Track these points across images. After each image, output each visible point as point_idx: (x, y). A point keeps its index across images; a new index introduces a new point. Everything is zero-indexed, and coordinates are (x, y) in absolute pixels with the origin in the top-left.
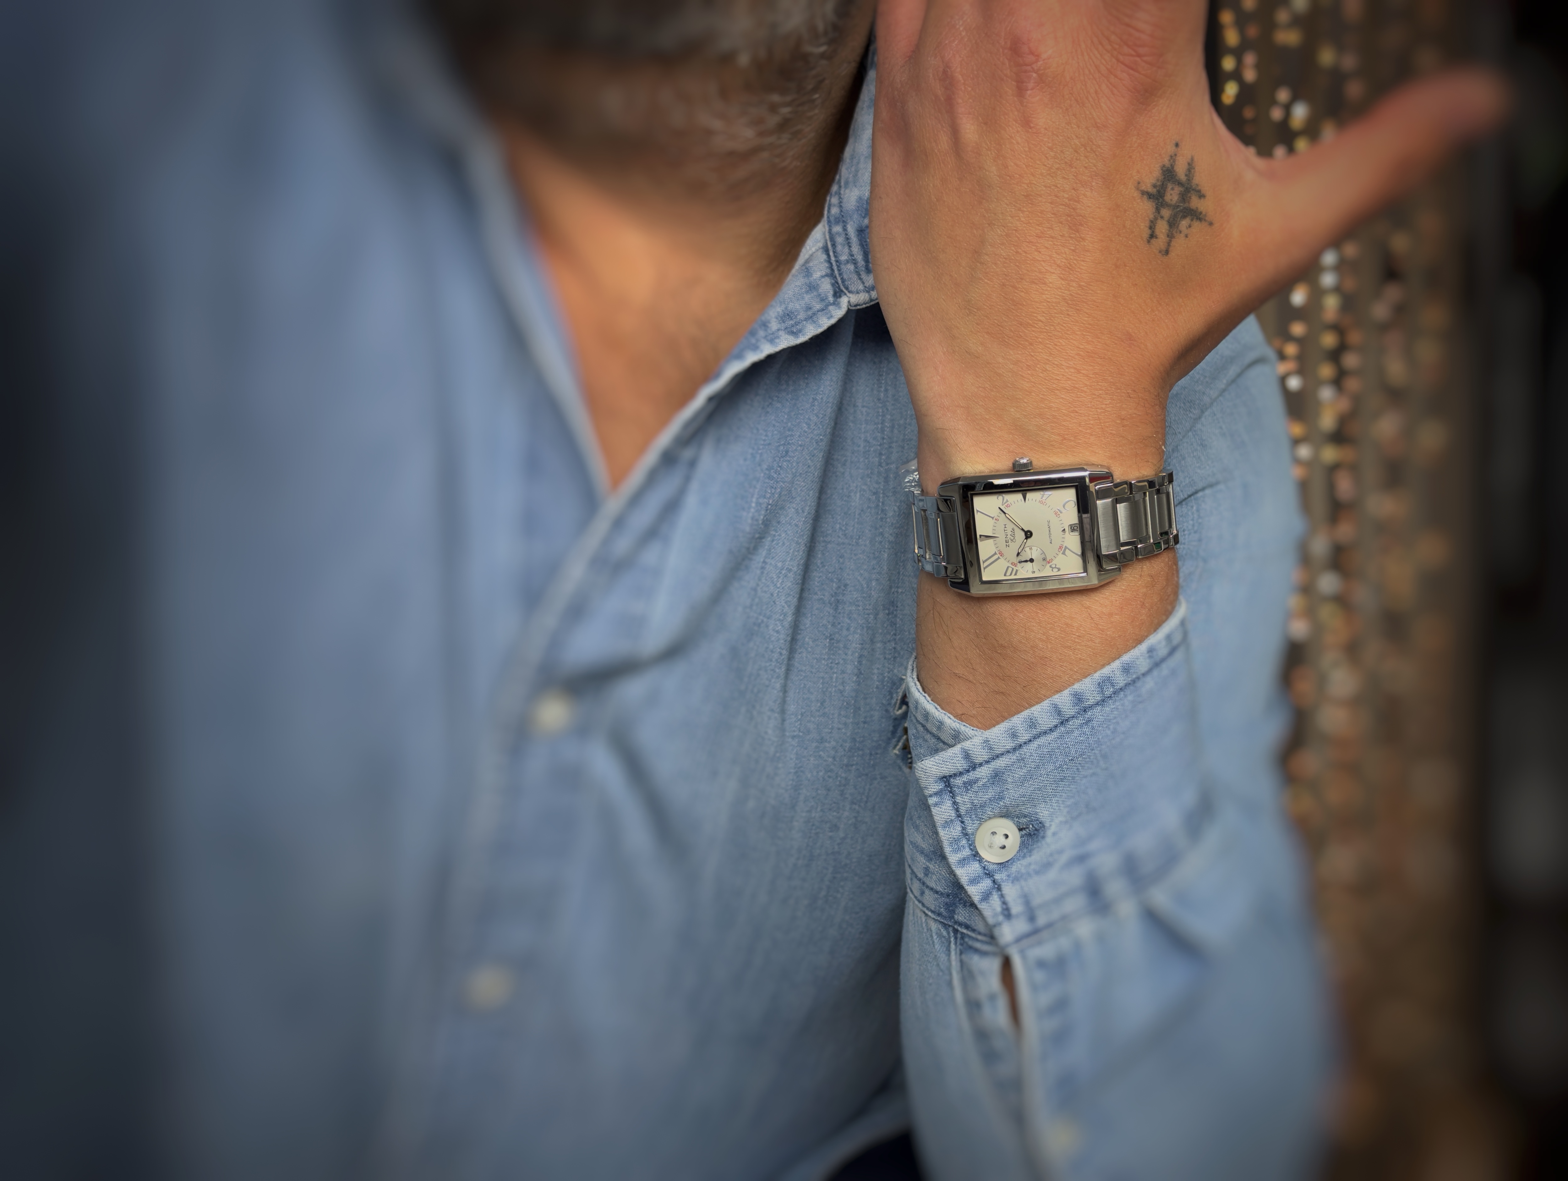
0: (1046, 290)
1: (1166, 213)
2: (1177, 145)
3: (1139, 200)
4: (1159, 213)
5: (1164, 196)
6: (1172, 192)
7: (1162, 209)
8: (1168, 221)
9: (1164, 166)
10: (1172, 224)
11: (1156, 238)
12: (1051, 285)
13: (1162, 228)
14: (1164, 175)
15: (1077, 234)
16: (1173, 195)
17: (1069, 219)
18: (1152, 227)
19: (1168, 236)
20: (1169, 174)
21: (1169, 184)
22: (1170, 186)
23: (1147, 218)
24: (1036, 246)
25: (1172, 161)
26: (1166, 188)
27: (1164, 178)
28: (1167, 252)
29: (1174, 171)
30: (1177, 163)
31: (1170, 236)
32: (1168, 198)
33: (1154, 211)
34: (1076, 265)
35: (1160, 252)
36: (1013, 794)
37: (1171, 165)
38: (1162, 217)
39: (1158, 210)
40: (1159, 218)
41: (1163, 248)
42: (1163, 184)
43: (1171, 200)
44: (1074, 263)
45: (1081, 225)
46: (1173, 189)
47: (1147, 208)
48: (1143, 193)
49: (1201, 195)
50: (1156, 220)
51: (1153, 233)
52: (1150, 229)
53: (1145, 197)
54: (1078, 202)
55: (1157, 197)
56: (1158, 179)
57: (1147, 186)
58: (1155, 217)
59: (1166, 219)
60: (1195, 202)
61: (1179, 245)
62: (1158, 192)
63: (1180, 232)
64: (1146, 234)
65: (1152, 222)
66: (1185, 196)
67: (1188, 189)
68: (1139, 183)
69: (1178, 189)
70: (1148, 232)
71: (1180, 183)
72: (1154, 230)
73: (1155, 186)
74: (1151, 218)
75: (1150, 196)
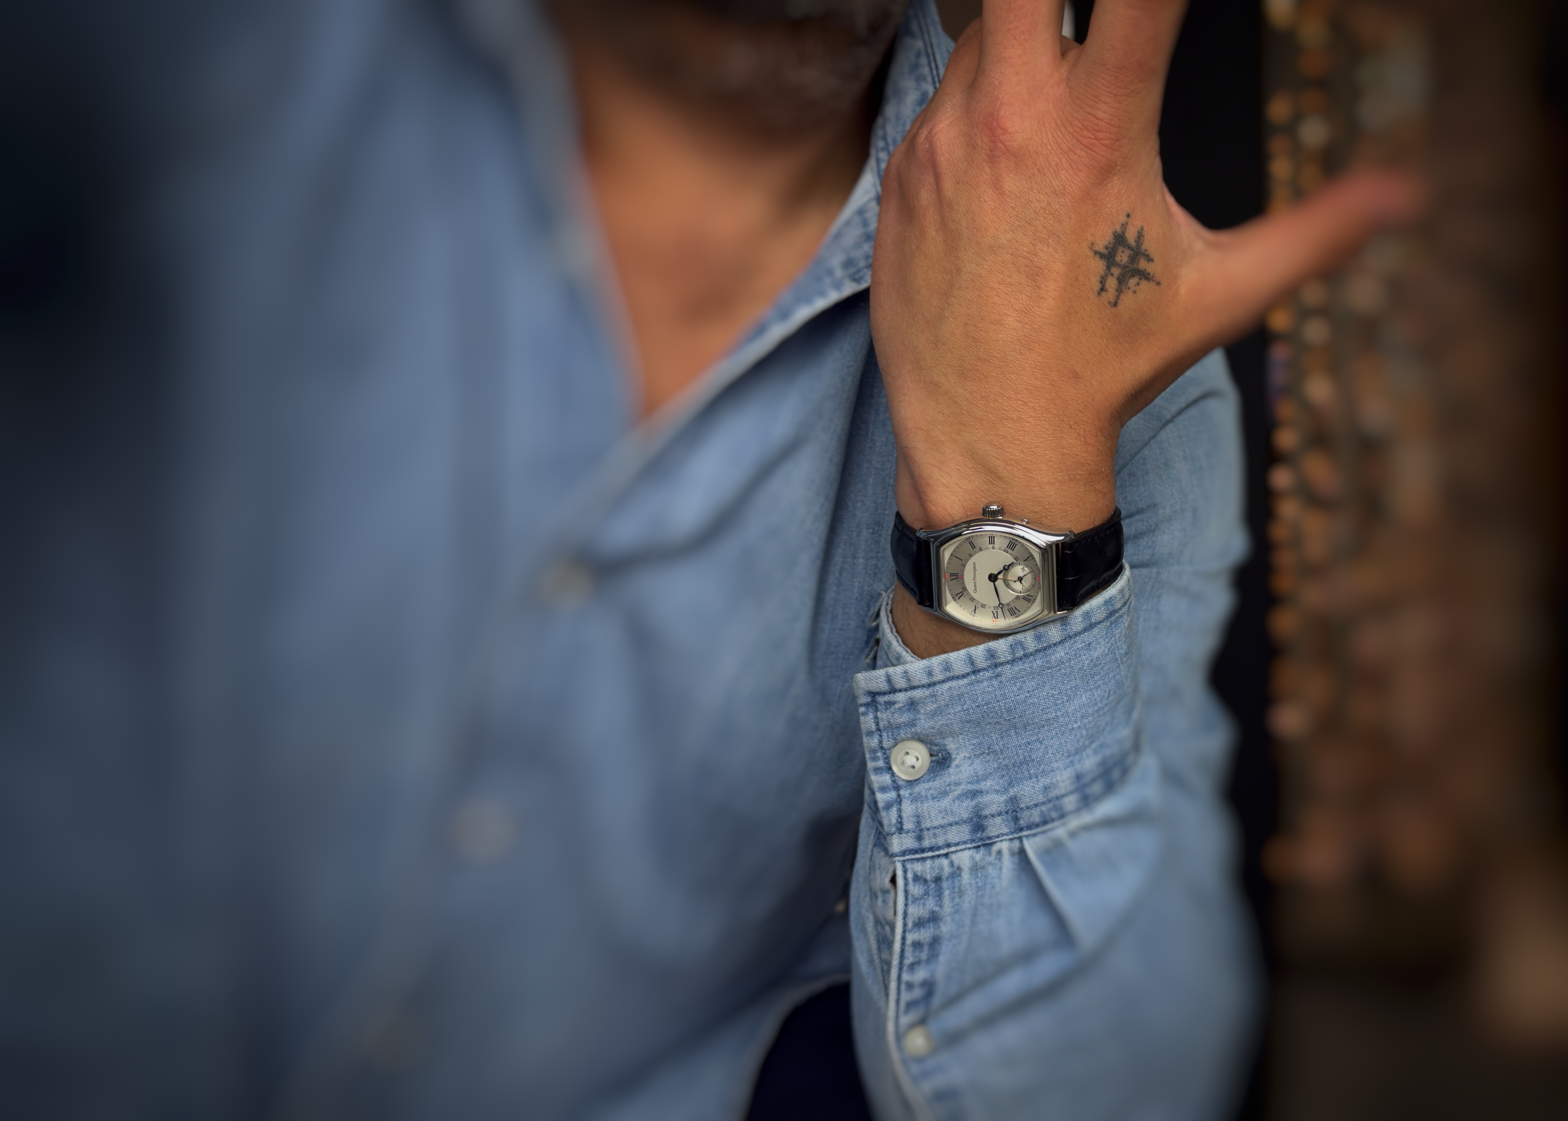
0: (1003, 330)
1: (1116, 271)
2: (1129, 215)
3: (1092, 259)
4: (1109, 270)
5: (1114, 257)
6: (1122, 254)
7: (1112, 267)
8: (1118, 279)
9: (1116, 231)
10: (1122, 280)
11: (1106, 291)
12: (1007, 326)
13: (1112, 283)
14: (1115, 239)
15: (1034, 283)
16: (1123, 257)
17: (1027, 269)
18: (1103, 281)
19: (1117, 291)
20: (1120, 238)
21: (1120, 247)
22: (1120, 249)
23: (1098, 274)
24: (996, 291)
25: (1123, 228)
26: (1117, 250)
27: (1116, 242)
28: (1115, 304)
29: (1125, 237)
30: (1127, 230)
31: (1119, 291)
32: (1118, 259)
33: (1105, 268)
34: (1031, 310)
35: (1109, 303)
36: (924, 725)
37: (1123, 232)
38: (1112, 275)
39: (1108, 268)
40: (1109, 275)
41: (1112, 300)
42: (1114, 247)
43: (1121, 261)
44: (1029, 308)
46: (1123, 251)
47: (1099, 265)
48: (1096, 253)
49: (1150, 259)
50: (1107, 275)
51: (1103, 286)
52: (1101, 282)
53: (1097, 256)
54: (1036, 255)
55: (1109, 257)
56: (1110, 243)
57: (1100, 247)
58: (1105, 273)
59: (1116, 276)
60: (1143, 264)
61: (1127, 299)
62: (1110, 253)
63: (1129, 289)
64: (1097, 286)
65: (1102, 277)
66: (1134, 258)
67: (1137, 253)
68: (1092, 244)
69: (1128, 252)
70: (1099, 286)
71: (1130, 248)
72: (1105, 284)
73: (1106, 248)
74: (1102, 273)
75: (1102, 256)
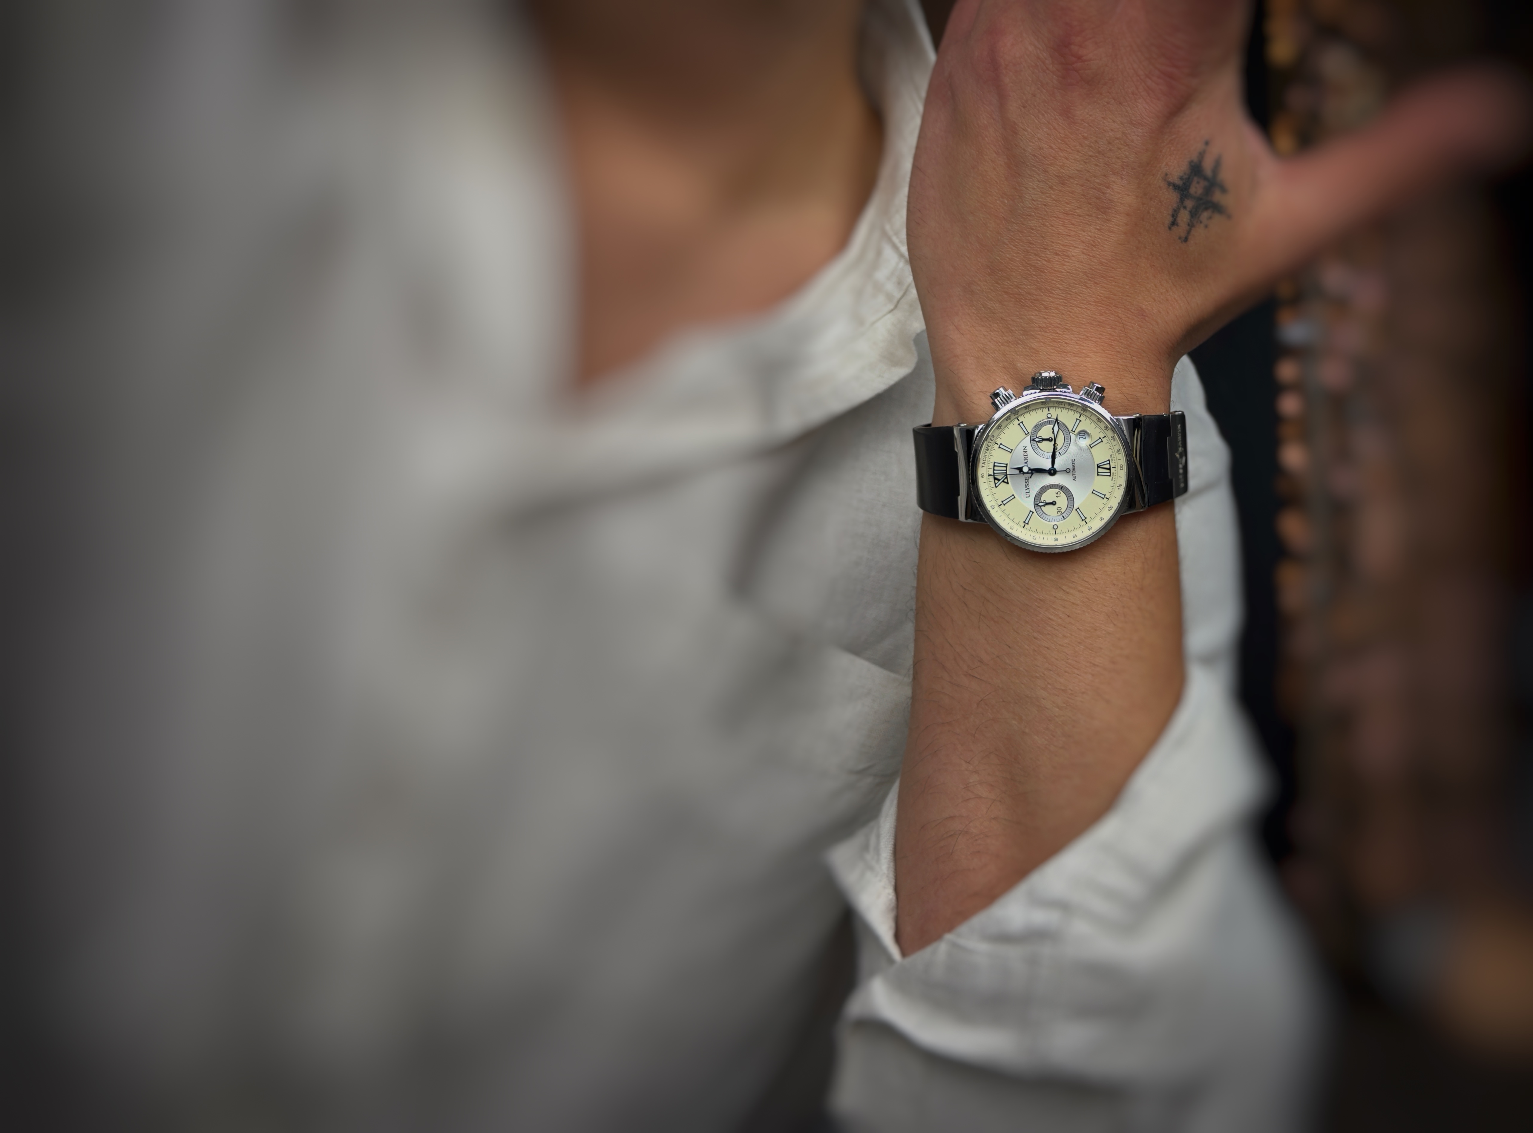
0: (1068, 262)
1: (1189, 204)
2: (1207, 143)
3: (1165, 190)
4: (1182, 203)
5: (1189, 189)
6: (1197, 185)
7: (1186, 200)
8: (1191, 212)
9: (1192, 161)
10: (1194, 214)
11: (1177, 225)
12: (1073, 258)
13: (1184, 217)
14: (1191, 169)
15: (1104, 216)
16: (1197, 188)
17: (1098, 201)
18: (1175, 215)
19: (1189, 225)
20: (1196, 169)
22: (1196, 179)
23: (1170, 207)
24: (1063, 221)
25: (1200, 157)
26: (1192, 182)
27: (1191, 173)
28: (1186, 240)
29: (1201, 168)
30: (1203, 161)
31: (1191, 225)
32: (1192, 190)
33: (1178, 201)
34: (1099, 243)
35: (1180, 238)
37: (1199, 161)
38: (1185, 208)
39: (1182, 200)
40: (1182, 209)
41: (1183, 235)
42: (1189, 178)
43: (1196, 192)
44: (1098, 241)
45: (1108, 208)
46: (1198, 183)
47: (1171, 197)
48: (1169, 184)
49: (1224, 190)
50: (1179, 209)
51: (1175, 220)
52: (1173, 216)
53: (1171, 187)
54: (1108, 188)
55: (1182, 189)
56: (1185, 174)
57: (1175, 178)
58: (1178, 206)
59: (1188, 209)
60: (1218, 197)
61: (1199, 232)
62: (1184, 184)
63: (1201, 222)
64: (1168, 220)
65: (1175, 211)
66: (1208, 190)
67: (1213, 184)
68: (1166, 175)
69: (1203, 183)
70: (1171, 219)
71: (1206, 178)
72: (1176, 217)
73: (1181, 178)
74: (1175, 205)
75: (1176, 187)
